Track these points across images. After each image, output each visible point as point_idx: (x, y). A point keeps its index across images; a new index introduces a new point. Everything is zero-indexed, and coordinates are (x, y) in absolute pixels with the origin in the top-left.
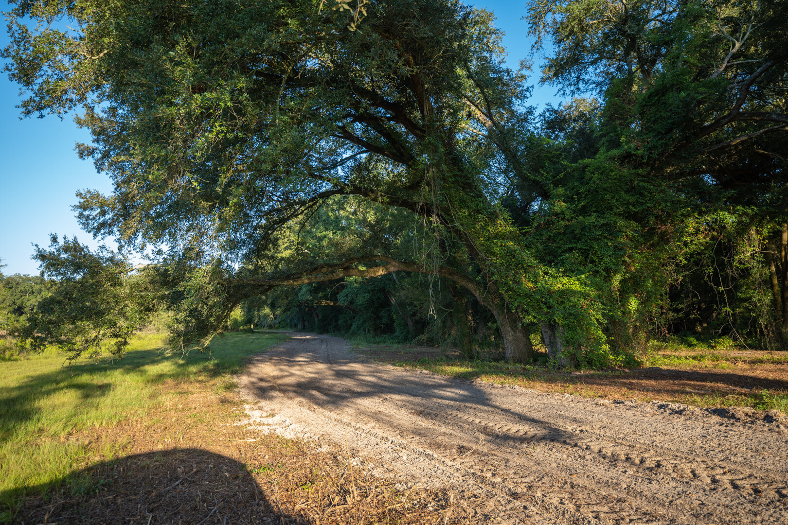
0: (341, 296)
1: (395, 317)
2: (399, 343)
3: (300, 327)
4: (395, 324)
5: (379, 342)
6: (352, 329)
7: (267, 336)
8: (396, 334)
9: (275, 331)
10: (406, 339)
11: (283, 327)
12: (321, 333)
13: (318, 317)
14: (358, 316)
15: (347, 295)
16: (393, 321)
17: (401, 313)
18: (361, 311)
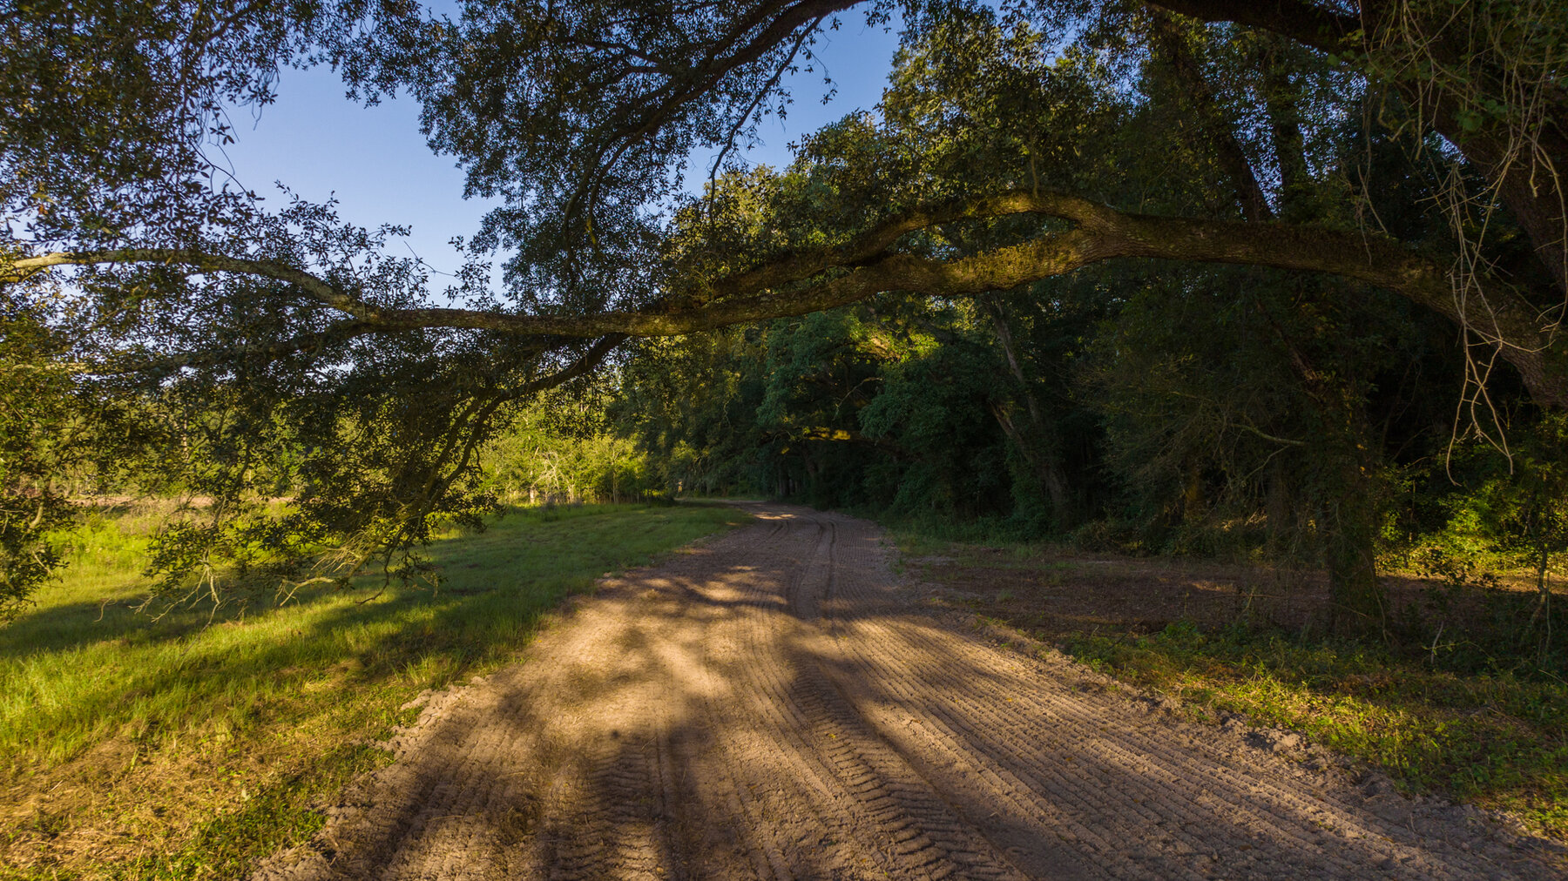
0: (868, 413)
1: (1013, 470)
2: (1026, 540)
3: (779, 492)
4: (1014, 489)
5: (970, 538)
6: (898, 500)
7: (695, 513)
8: (1015, 516)
9: (726, 501)
10: (1044, 530)
11: (744, 492)
12: (824, 508)
13: (816, 469)
14: (911, 468)
15: (883, 412)
16: (1007, 482)
17: (1030, 460)
18: (919, 454)
